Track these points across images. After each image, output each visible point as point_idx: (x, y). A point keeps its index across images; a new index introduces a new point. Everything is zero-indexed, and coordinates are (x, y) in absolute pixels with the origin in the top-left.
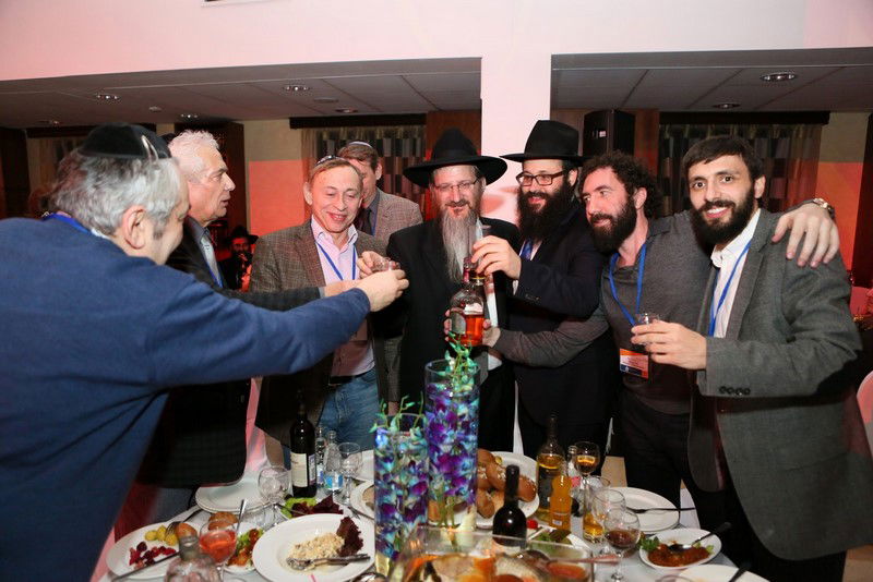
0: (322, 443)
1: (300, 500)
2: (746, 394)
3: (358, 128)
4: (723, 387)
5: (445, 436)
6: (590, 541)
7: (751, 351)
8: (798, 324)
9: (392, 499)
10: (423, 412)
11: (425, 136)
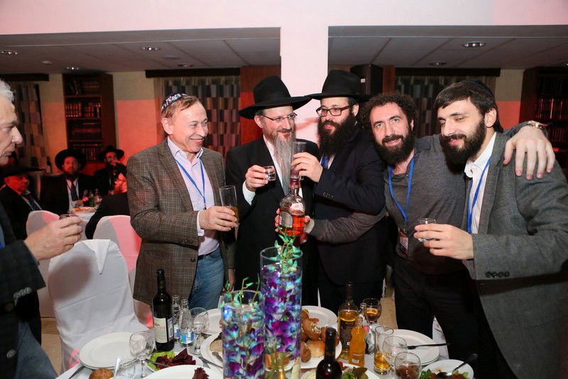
0: (177, 308)
1: (162, 354)
2: (505, 276)
3: (193, 78)
4: (489, 273)
5: (277, 307)
6: (380, 373)
7: (507, 244)
8: (537, 219)
9: (238, 359)
10: (260, 290)
11: (240, 83)
